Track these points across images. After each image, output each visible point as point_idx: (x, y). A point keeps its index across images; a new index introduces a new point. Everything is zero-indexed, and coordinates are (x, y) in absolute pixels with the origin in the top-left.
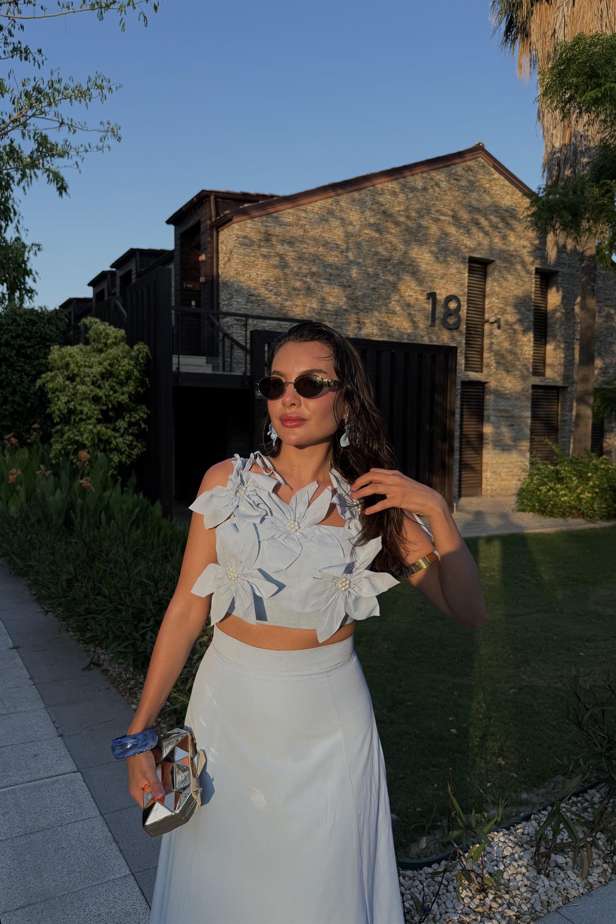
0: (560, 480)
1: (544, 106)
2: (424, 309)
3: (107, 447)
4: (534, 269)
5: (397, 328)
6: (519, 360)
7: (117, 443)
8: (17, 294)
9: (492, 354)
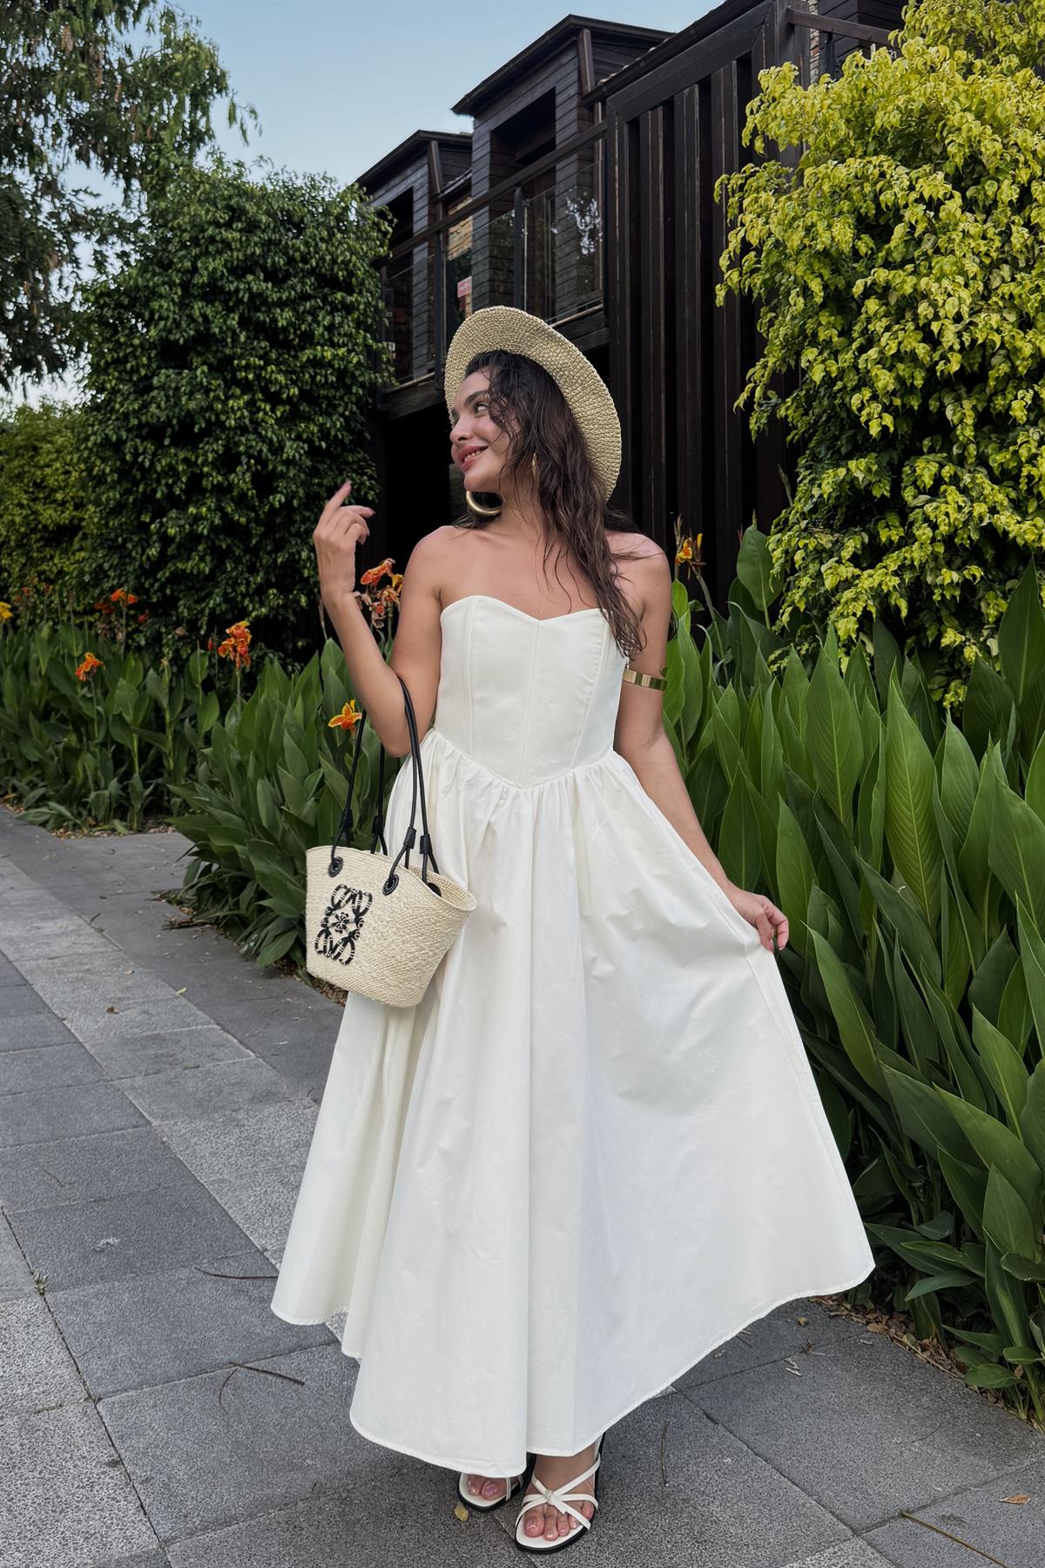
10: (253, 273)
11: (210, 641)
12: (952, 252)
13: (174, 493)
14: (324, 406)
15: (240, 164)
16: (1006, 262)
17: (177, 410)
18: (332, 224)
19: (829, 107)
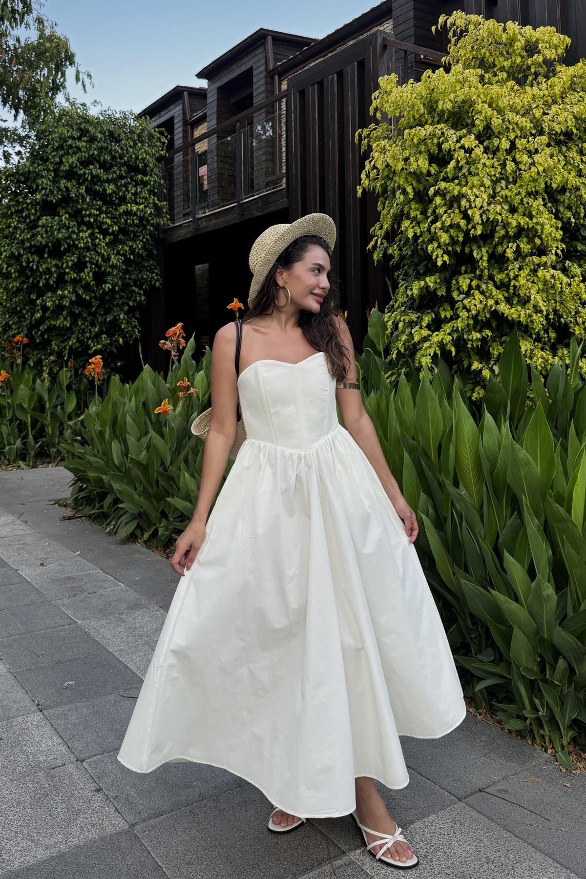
10: (93, 164)
11: (69, 363)
12: (478, 174)
13: (49, 283)
14: (132, 236)
15: (84, 105)
16: (503, 179)
17: (51, 239)
18: (136, 138)
19: (415, 98)
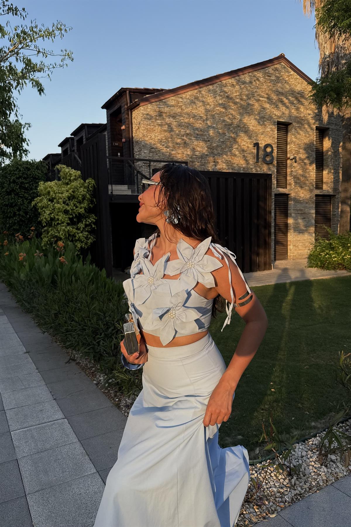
0: (333, 249)
1: (319, 30)
2: (252, 153)
3: (74, 239)
4: (315, 127)
5: (237, 164)
6: (308, 180)
7: (79, 236)
8: (18, 153)
9: (292, 177)
